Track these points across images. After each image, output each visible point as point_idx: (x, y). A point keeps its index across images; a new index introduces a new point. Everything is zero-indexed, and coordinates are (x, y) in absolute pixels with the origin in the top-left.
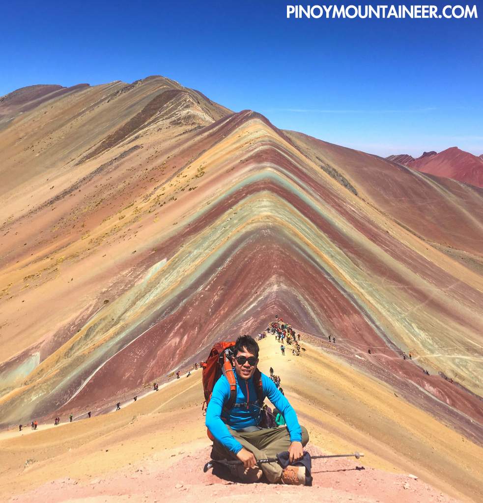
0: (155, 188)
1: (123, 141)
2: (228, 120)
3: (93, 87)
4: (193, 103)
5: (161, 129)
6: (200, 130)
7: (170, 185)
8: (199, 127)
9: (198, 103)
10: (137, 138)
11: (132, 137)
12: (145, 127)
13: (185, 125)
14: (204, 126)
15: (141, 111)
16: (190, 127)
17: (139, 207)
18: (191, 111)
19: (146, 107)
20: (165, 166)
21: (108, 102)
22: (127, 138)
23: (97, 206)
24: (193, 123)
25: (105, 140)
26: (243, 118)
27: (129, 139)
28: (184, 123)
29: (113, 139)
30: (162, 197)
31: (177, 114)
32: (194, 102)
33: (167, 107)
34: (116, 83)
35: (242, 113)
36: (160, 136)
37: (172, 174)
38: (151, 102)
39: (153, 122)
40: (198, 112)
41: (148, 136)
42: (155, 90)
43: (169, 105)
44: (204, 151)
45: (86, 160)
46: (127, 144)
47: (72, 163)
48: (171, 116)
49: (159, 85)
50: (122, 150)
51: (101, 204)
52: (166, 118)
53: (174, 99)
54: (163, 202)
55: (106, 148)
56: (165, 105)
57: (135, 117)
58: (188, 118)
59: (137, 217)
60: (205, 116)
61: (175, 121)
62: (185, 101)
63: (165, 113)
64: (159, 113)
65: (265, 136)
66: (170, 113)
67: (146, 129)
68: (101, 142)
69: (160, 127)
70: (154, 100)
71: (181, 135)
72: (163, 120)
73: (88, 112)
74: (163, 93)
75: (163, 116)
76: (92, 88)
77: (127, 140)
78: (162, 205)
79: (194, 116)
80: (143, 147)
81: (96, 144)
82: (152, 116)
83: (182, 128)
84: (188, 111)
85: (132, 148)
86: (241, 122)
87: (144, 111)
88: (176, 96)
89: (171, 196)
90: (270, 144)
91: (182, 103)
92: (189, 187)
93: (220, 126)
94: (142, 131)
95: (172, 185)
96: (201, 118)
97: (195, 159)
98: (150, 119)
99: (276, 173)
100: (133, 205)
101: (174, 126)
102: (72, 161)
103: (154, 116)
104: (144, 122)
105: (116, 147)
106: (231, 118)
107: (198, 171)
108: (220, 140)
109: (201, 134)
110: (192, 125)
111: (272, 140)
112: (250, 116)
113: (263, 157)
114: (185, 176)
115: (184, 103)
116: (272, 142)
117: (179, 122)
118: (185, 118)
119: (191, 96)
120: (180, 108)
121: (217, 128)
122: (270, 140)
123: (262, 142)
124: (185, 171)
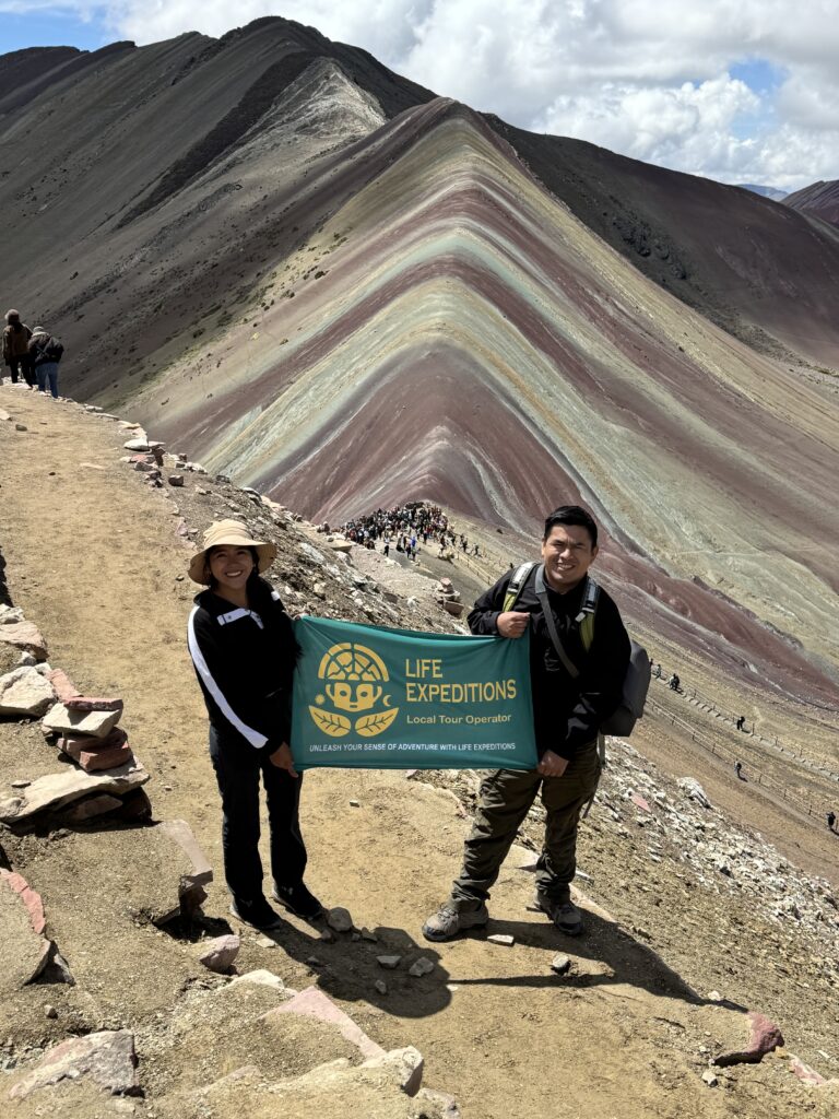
0: (259, 274)
1: (204, 173)
4: (342, 82)
5: (277, 145)
6: (353, 145)
7: (285, 267)
8: (353, 139)
9: (356, 79)
10: (230, 166)
11: (220, 165)
13: (327, 134)
14: (361, 137)
15: (237, 106)
16: (335, 140)
18: (337, 102)
19: (247, 93)
20: (279, 228)
21: (173, 84)
22: (210, 168)
23: (155, 311)
24: (343, 131)
25: (168, 172)
26: (432, 119)
27: (214, 169)
28: (325, 131)
29: (184, 170)
30: (268, 294)
31: (309, 110)
32: (346, 81)
33: (290, 93)
37: (290, 245)
38: (256, 82)
39: (262, 128)
40: (353, 103)
41: (251, 162)
42: (267, 52)
43: (294, 89)
44: (352, 193)
45: (134, 217)
46: (211, 180)
47: (110, 224)
48: (299, 115)
49: (276, 40)
50: (203, 193)
51: (163, 307)
52: (288, 120)
53: (305, 73)
54: (270, 301)
55: (172, 191)
56: (285, 90)
57: (225, 119)
58: (332, 118)
60: (368, 112)
61: (305, 126)
62: (327, 78)
63: (286, 108)
64: (273, 107)
66: (296, 107)
67: (249, 146)
68: (161, 177)
69: (276, 140)
70: (264, 77)
71: (317, 157)
72: (283, 123)
73: (134, 109)
74: (283, 60)
75: (281, 113)
76: (141, 51)
77: (212, 171)
78: (267, 308)
79: (345, 114)
80: (241, 187)
81: (152, 183)
82: (259, 115)
83: (320, 142)
84: (332, 100)
85: (220, 190)
86: (426, 128)
87: (243, 105)
88: (309, 67)
89: (285, 290)
90: (474, 177)
91: (322, 84)
92: (316, 271)
93: (387, 136)
94: (241, 149)
95: (288, 267)
96: (356, 117)
97: (334, 213)
98: (255, 122)
99: (471, 240)
100: (219, 308)
101: (304, 137)
102: (109, 219)
103: (265, 117)
104: (246, 127)
105: (190, 187)
106: (409, 119)
107: (336, 237)
108: (383, 170)
109: (349, 155)
110: (340, 134)
111: (479, 166)
112: (445, 114)
113: (452, 206)
114: (313, 249)
115: (324, 84)
116: (479, 171)
117: (313, 127)
118: (325, 119)
119: (339, 66)
120: (315, 95)
121: (381, 141)
122: (474, 169)
123: (458, 175)
124: (315, 239)
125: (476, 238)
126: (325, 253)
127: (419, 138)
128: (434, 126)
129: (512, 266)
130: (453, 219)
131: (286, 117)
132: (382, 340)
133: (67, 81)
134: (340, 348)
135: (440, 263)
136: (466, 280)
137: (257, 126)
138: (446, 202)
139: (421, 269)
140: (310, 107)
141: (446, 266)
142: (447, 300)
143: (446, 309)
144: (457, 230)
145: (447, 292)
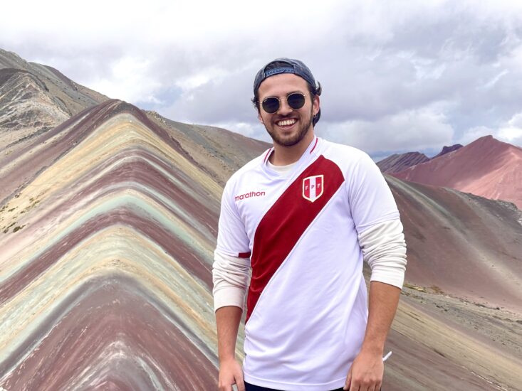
2: (84, 117)
4: (36, 90)
6: (44, 133)
8: (45, 129)
9: (46, 89)
13: (25, 126)
14: (50, 128)
16: (30, 131)
18: (33, 104)
24: (38, 124)
26: (106, 114)
28: (23, 124)
31: (11, 110)
32: (39, 89)
35: (105, 105)
40: (44, 104)
44: (44, 168)
53: (6, 84)
58: (29, 115)
60: (57, 111)
61: (8, 121)
62: (24, 87)
65: (133, 141)
71: (16, 143)
79: (38, 112)
83: (19, 132)
84: (28, 103)
86: (102, 120)
88: (9, 80)
90: (138, 153)
91: (20, 91)
92: (14, 227)
93: (72, 127)
96: (48, 114)
97: (29, 183)
99: (138, 198)
101: (6, 129)
106: (88, 114)
107: (32, 200)
108: (68, 150)
109: (42, 140)
110: (35, 126)
111: (142, 146)
112: (115, 111)
113: (123, 173)
114: (12, 210)
115: (22, 91)
116: (142, 149)
117: (14, 122)
118: (22, 116)
119: (32, 78)
120: (15, 99)
121: (67, 130)
122: (139, 148)
123: (127, 152)
124: (13, 203)
125: (142, 196)
126: (22, 212)
127: (96, 128)
128: (107, 119)
129: (171, 216)
130: (125, 182)
132: (70, 274)
134: (33, 284)
135: (117, 214)
136: (136, 227)
138: (120, 171)
139: (100, 220)
140: (10, 107)
142: (121, 241)
143: (121, 248)
144: (128, 190)
145: (121, 236)
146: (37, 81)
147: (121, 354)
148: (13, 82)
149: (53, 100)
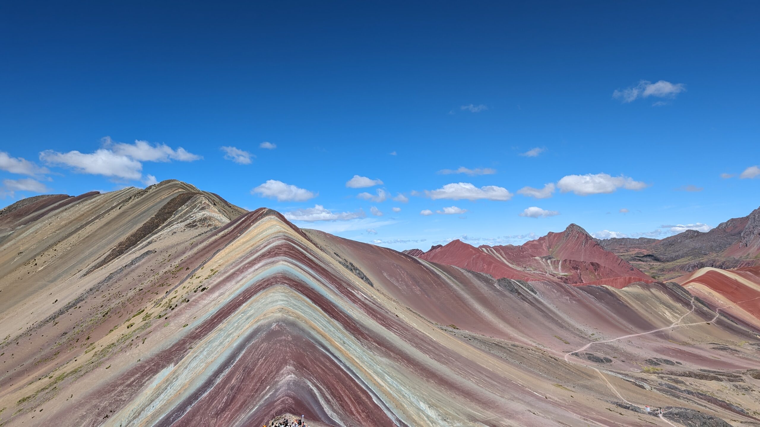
0: (167, 292)
1: (135, 247)
2: (244, 219)
3: (104, 194)
4: (208, 205)
5: (175, 233)
6: (215, 230)
7: (182, 287)
8: (215, 228)
9: (215, 204)
10: (149, 243)
11: (144, 243)
12: (159, 232)
13: (202, 227)
14: (220, 227)
15: (154, 216)
16: (206, 229)
17: (149, 313)
18: (207, 213)
19: (159, 211)
20: (178, 269)
21: (119, 209)
22: (139, 244)
23: (104, 316)
24: (210, 225)
25: (115, 247)
26: (258, 216)
27: (141, 245)
28: (200, 226)
29: (124, 246)
30: (174, 301)
31: (192, 217)
32: (210, 204)
33: (182, 210)
34: (128, 189)
35: (256, 211)
36: (174, 240)
37: (185, 276)
38: (164, 206)
39: (166, 226)
40: (214, 214)
41: (161, 241)
42: (169, 194)
43: (184, 208)
44: (219, 250)
45: (94, 270)
46: (139, 250)
47: (79, 275)
48: (186, 219)
49: (174, 189)
50: (134, 256)
51: (109, 314)
52: (181, 222)
53: (190, 201)
54: (175, 305)
55: (117, 256)
56: (179, 209)
57: (147, 222)
58: (204, 220)
59: (147, 323)
60: (222, 217)
61: (190, 224)
62: (201, 203)
63: (180, 216)
64: (173, 216)
65: (280, 232)
66: (185, 216)
67: (160, 233)
68: (111, 250)
69: (175, 231)
70: (168, 203)
71: (197, 236)
72: (178, 223)
73: (97, 220)
74: (178, 196)
75: (178, 219)
76: (103, 196)
77: (139, 246)
78: (173, 309)
79: (210, 218)
80: (156, 252)
81: (105, 253)
82: (166, 219)
83: (198, 230)
84: (203, 212)
85: (144, 253)
86: (256, 220)
87: (157, 216)
89: (184, 299)
90: (285, 239)
91: (198, 206)
92: (201, 288)
93: (235, 225)
94: (156, 236)
95: (184, 287)
96: (217, 219)
97: (209, 260)
98: (163, 223)
99: (289, 266)
100: (143, 311)
101: (189, 229)
102: (79, 272)
103: (169, 220)
104: (158, 226)
105: (127, 254)
106: (246, 217)
107: (212, 270)
108: (234, 239)
109: (216, 234)
110: (208, 227)
111: (286, 235)
112: (265, 214)
113: (276, 252)
114: (199, 277)
115: (199, 206)
116: (286, 236)
117: (194, 224)
118: (200, 220)
119: (207, 198)
120: (195, 210)
121: (232, 227)
122: (284, 236)
123: (277, 238)
124: (199, 272)
125: (291, 266)
126: (206, 279)
127: (253, 224)
128: (260, 219)
129: (311, 279)
130: (278, 257)
131: (180, 220)
132: (247, 319)
133: (61, 209)
134: (221, 326)
135: (275, 278)
136: (291, 286)
137: (165, 224)
138: (273, 250)
139: (264, 282)
141: (278, 280)
142: (282, 296)
143: (283, 300)
144: (281, 262)
145: (282, 292)
146: (208, 199)
147: (293, 376)
148: (194, 200)
149: (219, 211)
